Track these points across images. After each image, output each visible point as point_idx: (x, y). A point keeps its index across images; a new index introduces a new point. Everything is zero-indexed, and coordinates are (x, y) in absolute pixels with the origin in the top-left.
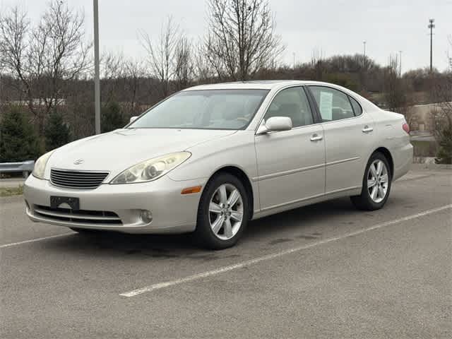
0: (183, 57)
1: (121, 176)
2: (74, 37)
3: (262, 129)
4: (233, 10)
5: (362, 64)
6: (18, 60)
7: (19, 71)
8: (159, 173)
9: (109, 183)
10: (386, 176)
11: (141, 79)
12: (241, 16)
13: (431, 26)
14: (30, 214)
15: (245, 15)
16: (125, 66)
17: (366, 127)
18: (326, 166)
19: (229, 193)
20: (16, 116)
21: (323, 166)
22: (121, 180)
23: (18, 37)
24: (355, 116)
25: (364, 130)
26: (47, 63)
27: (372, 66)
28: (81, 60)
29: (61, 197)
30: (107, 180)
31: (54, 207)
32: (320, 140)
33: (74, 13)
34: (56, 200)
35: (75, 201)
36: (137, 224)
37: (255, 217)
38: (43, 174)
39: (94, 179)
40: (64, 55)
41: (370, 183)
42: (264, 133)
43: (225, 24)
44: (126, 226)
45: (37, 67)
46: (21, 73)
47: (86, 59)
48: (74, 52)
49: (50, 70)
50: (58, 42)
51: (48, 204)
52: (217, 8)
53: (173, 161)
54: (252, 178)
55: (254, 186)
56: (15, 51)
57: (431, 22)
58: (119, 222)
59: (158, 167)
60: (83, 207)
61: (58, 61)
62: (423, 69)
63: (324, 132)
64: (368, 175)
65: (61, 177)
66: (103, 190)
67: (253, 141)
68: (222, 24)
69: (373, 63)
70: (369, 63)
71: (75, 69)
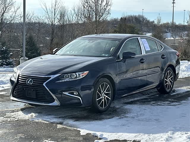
0: (62, 15)
2: (11, 4)
5: (141, 19)
16: (35, 18)
27: (146, 21)
28: (14, 14)
40: (6, 12)
48: (11, 11)
50: (3, 6)
61: (3, 15)
62: (169, 22)
68: (88, 3)
69: (147, 19)
70: (145, 19)
71: (11, 19)
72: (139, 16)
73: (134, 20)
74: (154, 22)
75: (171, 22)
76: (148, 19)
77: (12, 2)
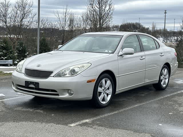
0: (72, 21)
1: (59, 73)
3: (121, 53)
4: (97, 2)
5: (138, 26)
6: (6, 20)
7: (6, 24)
8: (77, 72)
9: (53, 77)
10: (168, 75)
11: (54, 29)
12: (101, 5)
13: (165, 13)
14: (14, 88)
15: (102, 4)
16: (49, 23)
17: (161, 54)
18: (146, 70)
19: (106, 82)
20: (5, 41)
21: (144, 70)
22: (59, 75)
23: (6, 10)
24: (157, 49)
25: (161, 55)
26: (17, 21)
28: (31, 20)
29: (30, 82)
30: (52, 75)
31: (27, 86)
32: (144, 59)
33: (29, 2)
34: (27, 83)
35: (37, 84)
36: (66, 96)
37: (117, 93)
38: (21, 70)
39: (46, 74)
40: (24, 18)
41: (162, 78)
42: (121, 55)
43: (94, 8)
44: (61, 97)
45: (13, 22)
46: (7, 24)
47: (33, 20)
49: (18, 24)
50: (22, 13)
51: (24, 85)
52: (91, 2)
53: (83, 67)
54: (116, 75)
55: (117, 79)
56: (5, 16)
57: (166, 11)
58: (58, 95)
59: (76, 70)
60: (40, 87)
61: (22, 20)
62: (162, 29)
63: (145, 55)
64: (161, 74)
65: (30, 72)
66: (50, 79)
67: (117, 59)
68: (93, 8)
69: (142, 26)
70: (141, 26)
71: (28, 24)
72: (136, 23)
73: (132, 27)
74: (148, 28)
75: (163, 29)
76: (144, 26)
77: (30, 10)
